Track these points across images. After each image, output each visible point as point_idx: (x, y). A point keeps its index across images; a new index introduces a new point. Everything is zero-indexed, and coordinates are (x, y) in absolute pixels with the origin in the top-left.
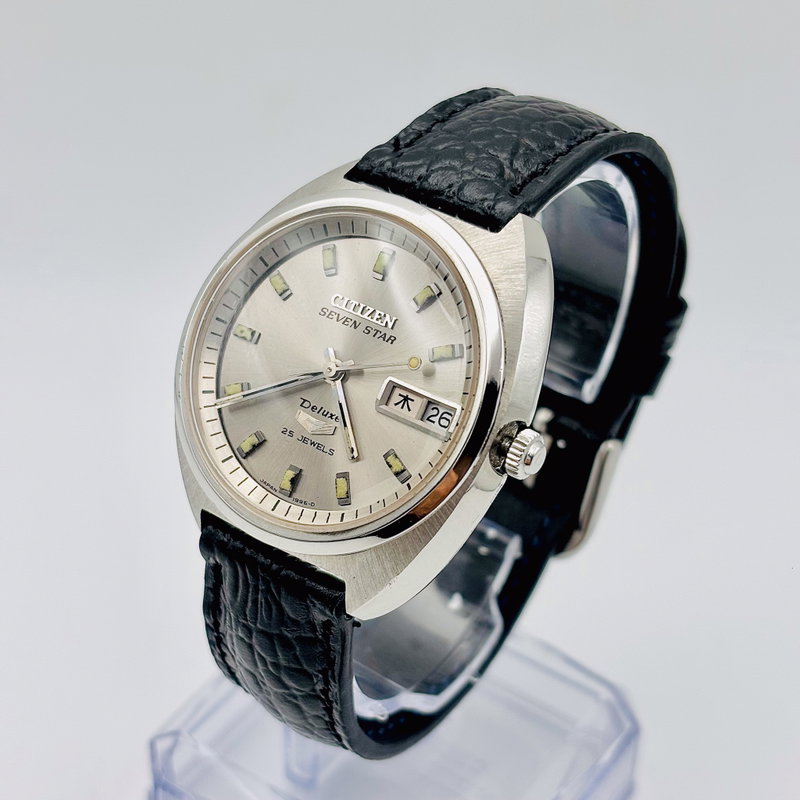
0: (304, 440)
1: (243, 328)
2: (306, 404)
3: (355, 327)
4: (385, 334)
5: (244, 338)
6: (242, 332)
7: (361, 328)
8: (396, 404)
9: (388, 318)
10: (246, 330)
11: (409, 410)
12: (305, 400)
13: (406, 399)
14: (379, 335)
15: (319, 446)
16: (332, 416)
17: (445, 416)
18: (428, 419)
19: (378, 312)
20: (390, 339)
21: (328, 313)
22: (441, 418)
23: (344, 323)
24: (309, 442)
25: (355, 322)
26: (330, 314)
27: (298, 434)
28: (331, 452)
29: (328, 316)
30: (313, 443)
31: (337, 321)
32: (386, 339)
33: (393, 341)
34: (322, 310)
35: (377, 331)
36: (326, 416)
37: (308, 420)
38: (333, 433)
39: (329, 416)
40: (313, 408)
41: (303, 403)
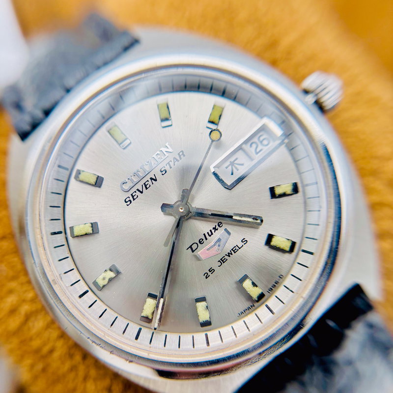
0: (222, 261)
1: (101, 277)
2: (194, 247)
3: (156, 180)
4: (175, 158)
6: (104, 279)
7: (159, 175)
9: (164, 150)
10: (104, 275)
11: (242, 165)
12: (191, 247)
15: (234, 250)
16: (215, 229)
17: (261, 138)
18: (257, 153)
19: (154, 156)
20: (180, 157)
21: (132, 199)
22: (261, 142)
23: (147, 188)
24: (227, 257)
25: (151, 179)
26: (133, 197)
27: (215, 265)
28: (244, 241)
29: (134, 199)
30: (229, 255)
31: (142, 192)
32: (178, 158)
33: (183, 154)
34: (126, 202)
35: (169, 163)
36: (212, 234)
37: (208, 249)
38: (229, 233)
39: (213, 231)
40: (200, 242)
41: (192, 249)
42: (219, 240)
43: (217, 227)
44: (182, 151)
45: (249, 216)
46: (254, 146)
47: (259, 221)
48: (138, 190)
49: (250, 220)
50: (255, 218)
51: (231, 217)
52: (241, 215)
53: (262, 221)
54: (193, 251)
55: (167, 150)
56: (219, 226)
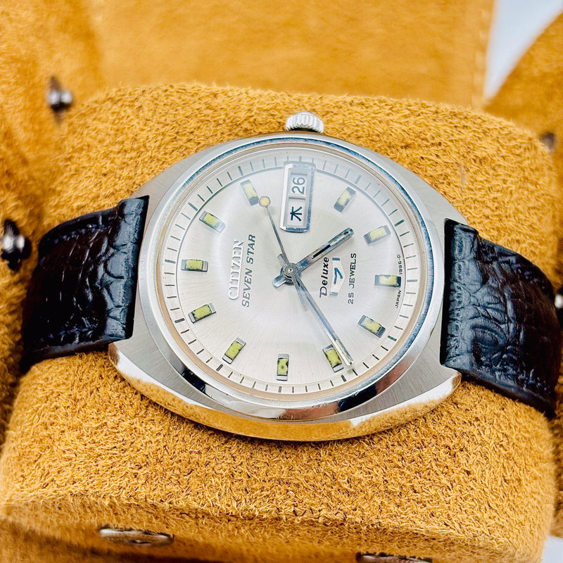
0: (352, 282)
3: (251, 271)
4: (249, 245)
5: (287, 364)
7: (249, 266)
8: (300, 220)
9: (236, 245)
11: (301, 208)
13: (293, 214)
14: (251, 250)
15: (353, 268)
16: (326, 266)
17: (296, 181)
18: (303, 193)
19: (234, 256)
20: (251, 240)
21: (247, 300)
22: (298, 184)
23: (250, 283)
24: (352, 277)
25: (246, 273)
26: (246, 297)
27: (350, 289)
28: (353, 256)
29: (249, 299)
30: (352, 273)
31: (249, 289)
32: (252, 242)
33: (252, 237)
34: (244, 305)
35: (248, 252)
36: (327, 271)
37: (335, 283)
38: (338, 259)
39: (326, 268)
40: (325, 284)
41: (324, 294)
42: (336, 270)
43: (326, 263)
44: (250, 235)
45: (340, 235)
46: (295, 190)
47: (350, 232)
48: (244, 290)
49: (343, 236)
50: (346, 233)
51: (329, 246)
52: (334, 239)
53: (351, 230)
54: (326, 295)
55: (239, 243)
56: (326, 261)
